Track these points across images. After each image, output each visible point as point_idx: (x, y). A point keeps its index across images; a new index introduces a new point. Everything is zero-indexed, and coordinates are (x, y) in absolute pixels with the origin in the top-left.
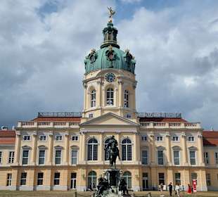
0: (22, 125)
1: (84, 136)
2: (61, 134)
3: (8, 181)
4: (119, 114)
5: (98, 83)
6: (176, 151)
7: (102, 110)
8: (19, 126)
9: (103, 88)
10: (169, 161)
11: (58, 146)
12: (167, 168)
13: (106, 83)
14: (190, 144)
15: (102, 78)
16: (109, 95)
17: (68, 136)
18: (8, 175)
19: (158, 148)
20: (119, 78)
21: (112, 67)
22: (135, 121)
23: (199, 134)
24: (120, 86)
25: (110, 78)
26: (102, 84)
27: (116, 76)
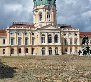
0: (10, 27)
2: (27, 32)
3: (3, 52)
4: (53, 24)
5: (44, 11)
6: (71, 39)
8: (8, 28)
9: (46, 13)
11: (27, 37)
12: (68, 46)
14: (76, 37)
15: (46, 8)
16: (48, 16)
17: (30, 33)
18: (3, 49)
19: (64, 38)
20: (52, 9)
21: (49, 4)
22: (59, 27)
23: (79, 33)
24: (53, 12)
25: (49, 9)
26: (45, 11)
27: (51, 8)
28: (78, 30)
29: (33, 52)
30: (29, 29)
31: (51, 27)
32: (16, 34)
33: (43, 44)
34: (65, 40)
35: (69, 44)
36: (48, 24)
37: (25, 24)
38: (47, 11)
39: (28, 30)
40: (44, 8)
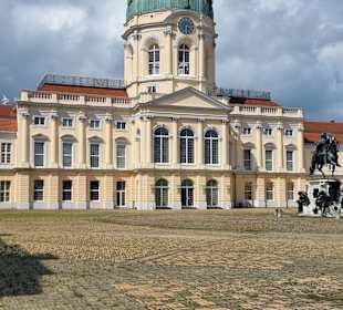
0: (29, 97)
1: (149, 123)
2: (98, 116)
3: (2, 194)
4: (200, 88)
5: (166, 33)
6: (269, 150)
7: (175, 82)
8: (24, 97)
9: (175, 43)
10: (259, 164)
12: (257, 175)
13: (179, 35)
14: (288, 141)
15: (173, 25)
16: (183, 55)
17: (111, 122)
18: (2, 183)
19: (243, 145)
20: (199, 28)
21: (189, 8)
24: (201, 41)
25: (187, 27)
26: (173, 36)
27: (196, 24)
28: (299, 114)
29: (118, 194)
30: (108, 103)
31: (194, 97)
32: (53, 123)
33: (160, 166)
34: (248, 153)
35: (263, 170)
36: (181, 86)
37: (91, 84)
38: (177, 38)
39: (104, 110)
40: (166, 25)
